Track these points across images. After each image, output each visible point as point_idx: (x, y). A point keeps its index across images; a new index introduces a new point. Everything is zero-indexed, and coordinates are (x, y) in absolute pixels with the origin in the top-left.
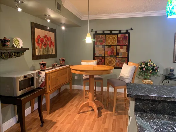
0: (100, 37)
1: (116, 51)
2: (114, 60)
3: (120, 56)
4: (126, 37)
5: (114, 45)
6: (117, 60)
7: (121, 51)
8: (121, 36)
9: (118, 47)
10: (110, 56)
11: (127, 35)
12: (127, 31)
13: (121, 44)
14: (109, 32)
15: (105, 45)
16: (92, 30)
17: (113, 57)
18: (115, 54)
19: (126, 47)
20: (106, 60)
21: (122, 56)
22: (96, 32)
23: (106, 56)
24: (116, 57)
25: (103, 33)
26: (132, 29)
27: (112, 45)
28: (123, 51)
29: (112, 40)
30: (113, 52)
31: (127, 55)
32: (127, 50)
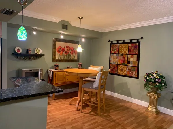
0: (115, 46)
1: (127, 60)
2: (125, 68)
3: (130, 65)
4: (137, 46)
5: (125, 53)
6: (128, 69)
7: (132, 60)
8: (132, 45)
9: (129, 56)
10: (122, 64)
11: (138, 44)
12: (138, 40)
13: (131, 53)
14: (122, 42)
15: (118, 54)
16: (109, 40)
17: (124, 65)
18: (126, 63)
19: (136, 56)
20: (119, 68)
21: (132, 65)
22: (112, 42)
23: (119, 63)
24: (127, 66)
25: (118, 42)
26: (142, 38)
27: (124, 53)
28: (133, 59)
29: (124, 49)
30: (124, 61)
31: (137, 64)
32: (137, 59)
